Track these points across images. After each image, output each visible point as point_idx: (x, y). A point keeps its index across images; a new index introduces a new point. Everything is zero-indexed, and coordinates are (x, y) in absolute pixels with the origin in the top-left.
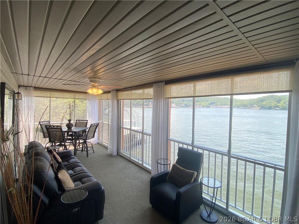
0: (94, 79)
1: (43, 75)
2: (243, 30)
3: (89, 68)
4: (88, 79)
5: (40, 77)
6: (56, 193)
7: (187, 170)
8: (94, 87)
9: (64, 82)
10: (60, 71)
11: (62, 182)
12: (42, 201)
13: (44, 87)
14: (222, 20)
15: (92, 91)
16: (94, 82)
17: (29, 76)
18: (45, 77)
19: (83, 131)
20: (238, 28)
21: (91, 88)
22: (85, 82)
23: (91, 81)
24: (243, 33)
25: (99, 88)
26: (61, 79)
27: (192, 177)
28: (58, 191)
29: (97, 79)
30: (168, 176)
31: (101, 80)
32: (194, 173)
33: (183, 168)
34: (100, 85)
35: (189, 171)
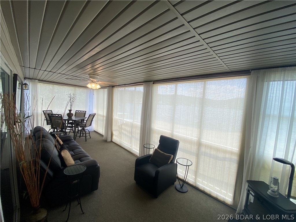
0: (93, 75)
1: (49, 69)
2: (211, 45)
3: (89, 66)
4: (88, 75)
5: (45, 71)
6: (60, 168)
7: (166, 154)
8: (93, 82)
9: (67, 77)
10: (64, 67)
11: (64, 159)
12: (48, 174)
13: (47, 80)
14: (195, 36)
15: (91, 85)
16: (94, 78)
17: (35, 69)
18: (50, 71)
19: (82, 120)
20: (207, 44)
21: (90, 83)
22: (85, 78)
23: (90, 77)
24: (210, 48)
25: (97, 84)
26: (64, 74)
27: (169, 160)
28: (61, 167)
29: (96, 76)
30: (151, 158)
31: (99, 77)
32: (171, 156)
33: (163, 152)
34: (98, 81)
35: (167, 154)
